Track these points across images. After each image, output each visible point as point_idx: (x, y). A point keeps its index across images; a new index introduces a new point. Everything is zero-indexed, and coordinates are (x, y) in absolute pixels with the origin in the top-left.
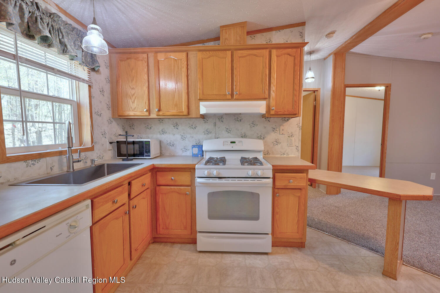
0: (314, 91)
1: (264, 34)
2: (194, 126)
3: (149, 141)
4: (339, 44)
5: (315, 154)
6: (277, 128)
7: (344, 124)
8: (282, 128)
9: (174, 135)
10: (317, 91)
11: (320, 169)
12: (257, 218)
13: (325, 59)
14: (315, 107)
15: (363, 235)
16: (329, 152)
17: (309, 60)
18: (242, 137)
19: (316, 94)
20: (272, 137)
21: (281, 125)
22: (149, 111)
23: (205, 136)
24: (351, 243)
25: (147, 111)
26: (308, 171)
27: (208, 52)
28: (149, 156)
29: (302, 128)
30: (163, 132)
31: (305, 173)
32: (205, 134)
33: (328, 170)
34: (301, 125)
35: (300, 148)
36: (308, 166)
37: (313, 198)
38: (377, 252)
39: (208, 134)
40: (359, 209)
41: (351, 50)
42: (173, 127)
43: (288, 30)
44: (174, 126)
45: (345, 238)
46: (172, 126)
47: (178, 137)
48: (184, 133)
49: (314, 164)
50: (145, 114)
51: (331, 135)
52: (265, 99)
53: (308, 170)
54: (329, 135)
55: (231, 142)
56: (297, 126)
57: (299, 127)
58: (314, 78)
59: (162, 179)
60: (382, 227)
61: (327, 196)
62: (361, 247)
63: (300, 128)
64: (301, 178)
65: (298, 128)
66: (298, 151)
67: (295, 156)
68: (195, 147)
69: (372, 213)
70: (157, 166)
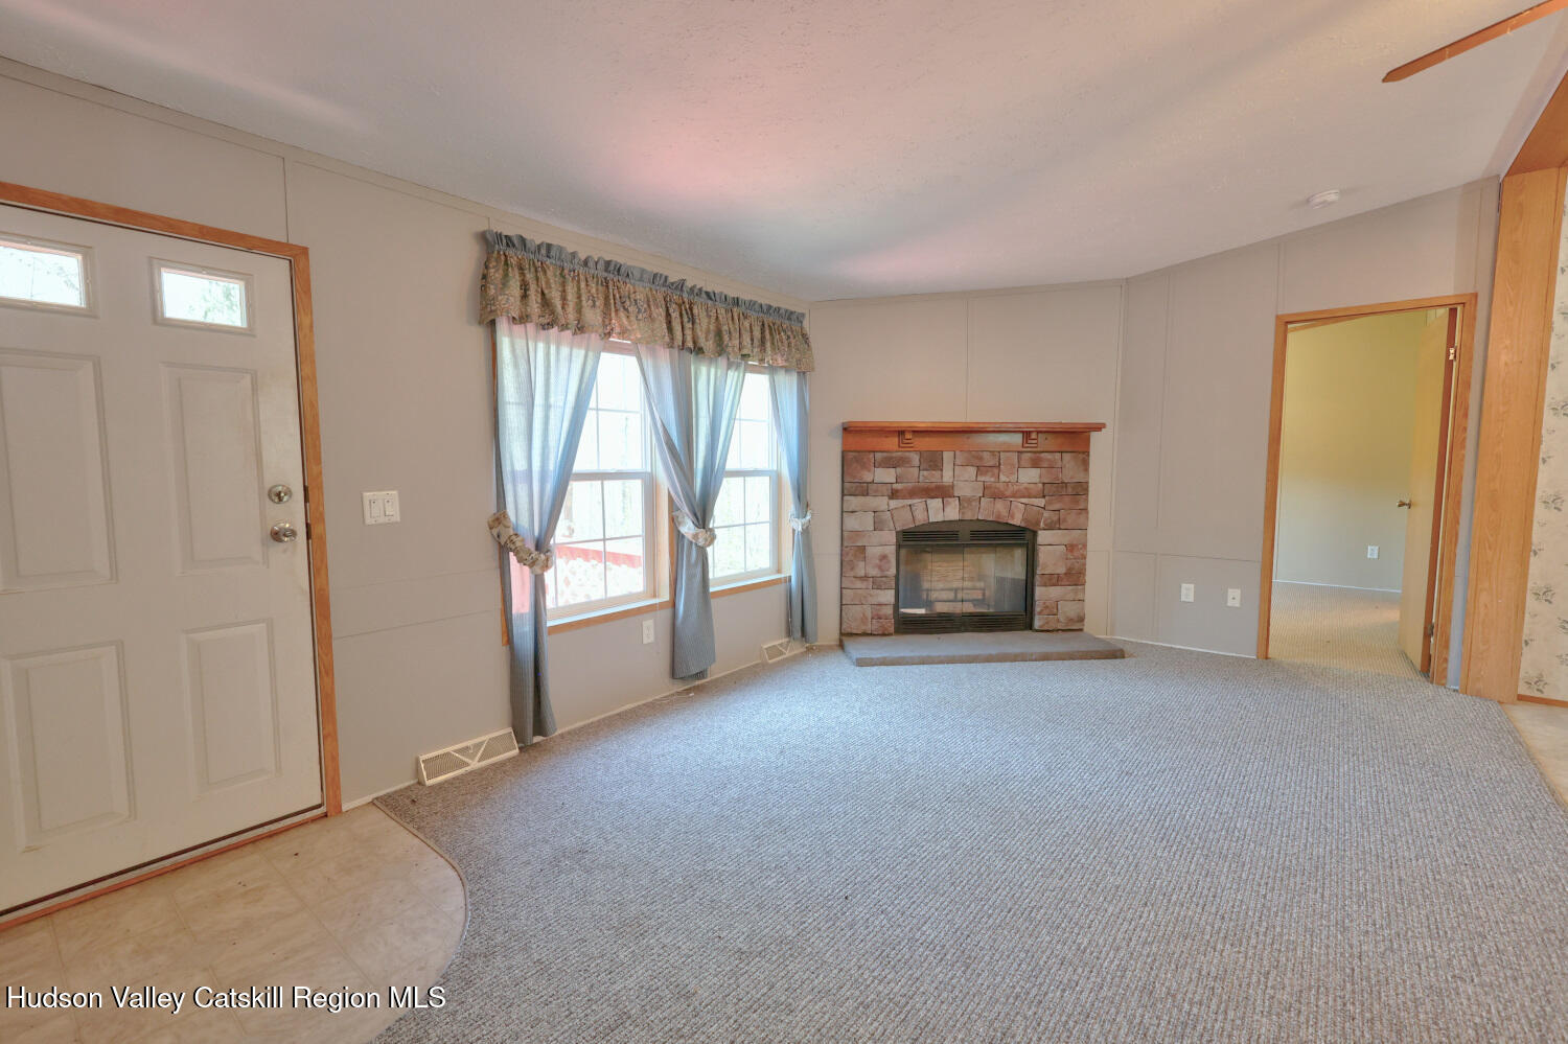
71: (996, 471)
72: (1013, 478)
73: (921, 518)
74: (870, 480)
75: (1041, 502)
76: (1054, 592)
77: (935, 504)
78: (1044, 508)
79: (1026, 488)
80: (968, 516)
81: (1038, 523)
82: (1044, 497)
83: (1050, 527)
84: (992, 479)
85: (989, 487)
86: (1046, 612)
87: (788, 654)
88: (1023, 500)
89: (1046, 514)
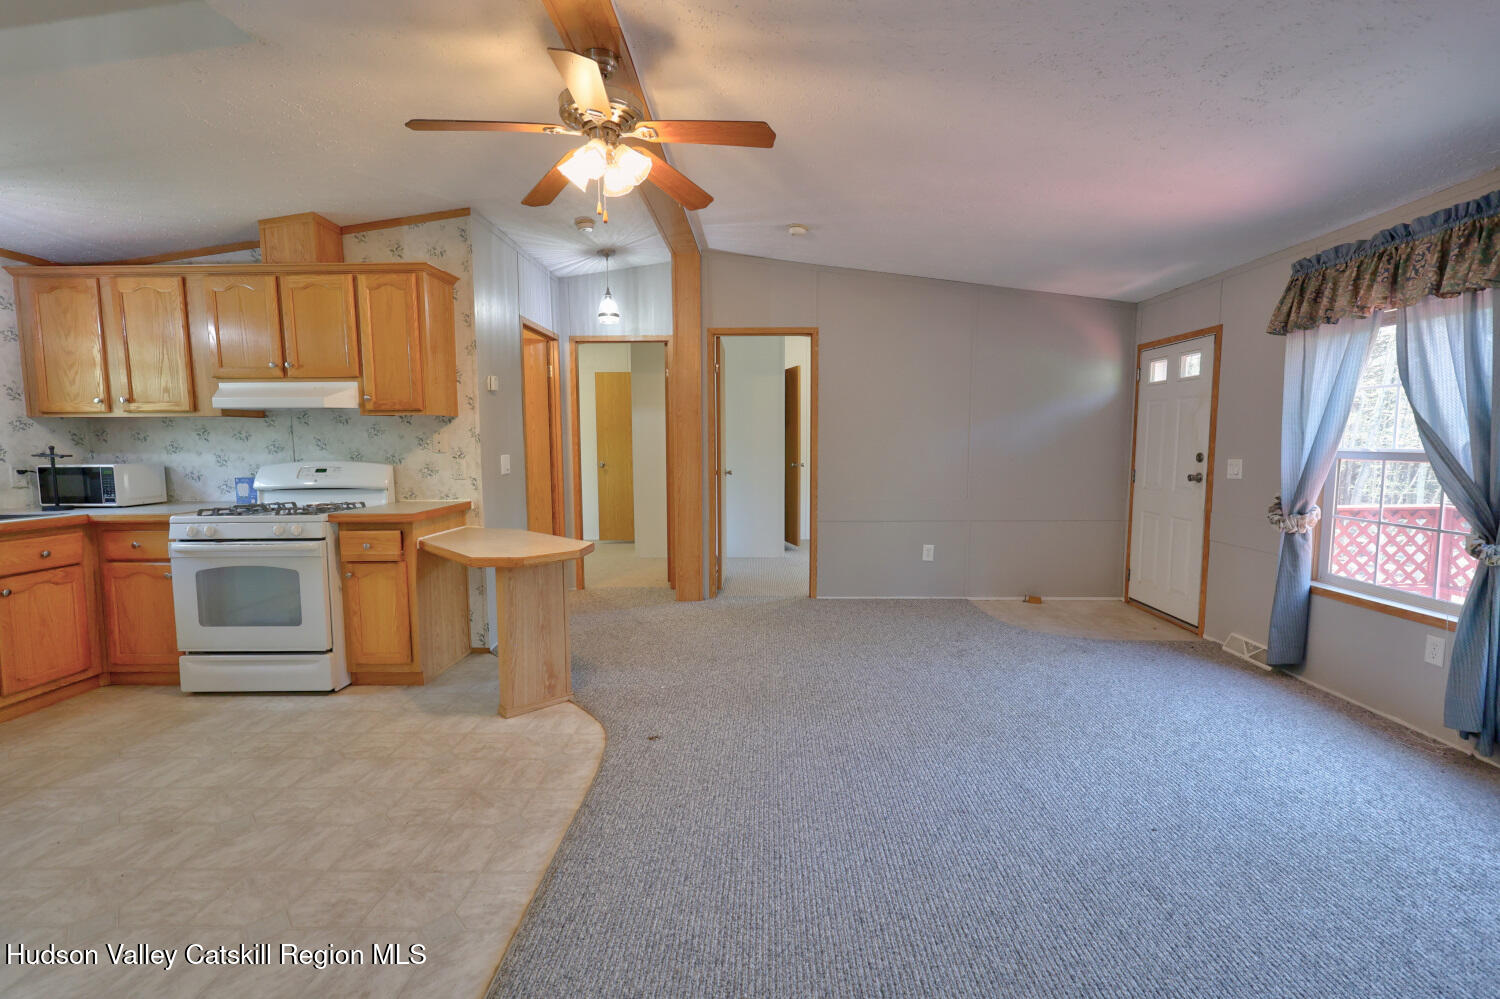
1: (386, 231)
2: (244, 435)
3: (112, 469)
6: (427, 438)
8: (436, 437)
9: (199, 454)
12: (296, 621)
18: (352, 458)
20: (416, 459)
21: (435, 432)
22: (108, 401)
23: (270, 457)
25: (101, 401)
27: (224, 278)
28: (113, 501)
30: (175, 448)
32: (269, 453)
34: (477, 431)
35: (480, 483)
39: (276, 452)
42: (197, 437)
43: (435, 225)
44: (199, 435)
46: (194, 434)
47: (209, 458)
48: (222, 450)
50: (98, 410)
52: (353, 378)
55: (318, 471)
59: (116, 547)
63: (477, 438)
64: (388, 540)
65: (473, 439)
66: (477, 489)
68: (243, 482)
70: (96, 519)
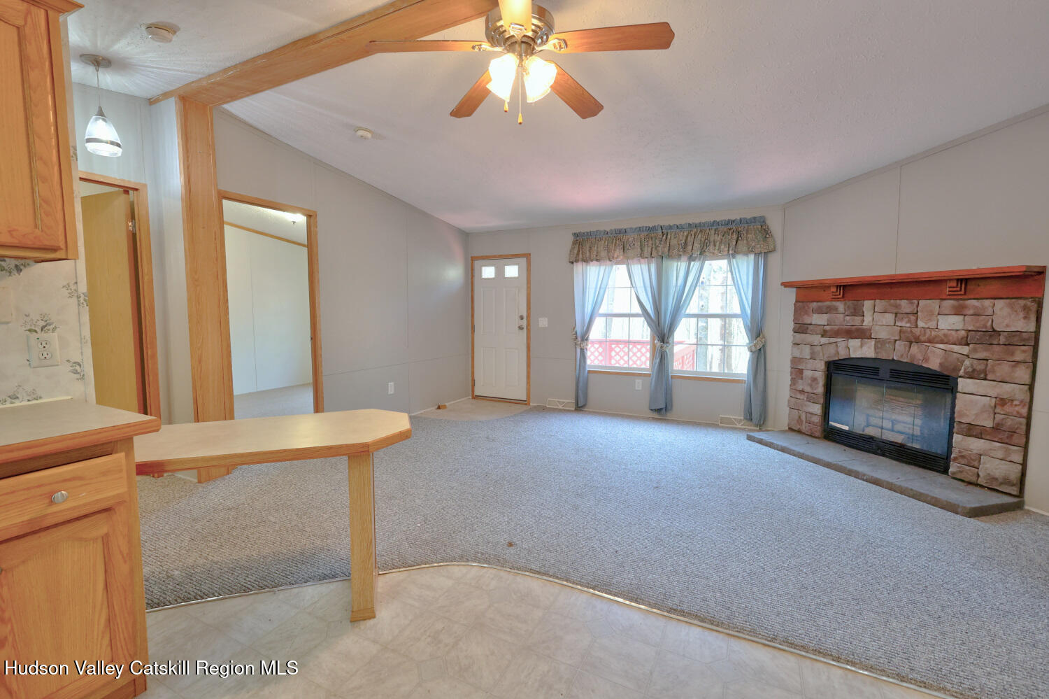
0: (126, 190)
4: (192, 73)
5: (150, 378)
7: (227, 291)
10: (137, 190)
11: (170, 422)
13: (152, 102)
14: (133, 239)
15: (302, 554)
16: (193, 368)
17: (94, 83)
19: (131, 199)
24: (281, 588)
26: (133, 442)
29: (92, 300)
31: (121, 452)
33: (198, 421)
34: (83, 288)
35: (89, 369)
36: (129, 426)
37: (158, 510)
38: (334, 577)
40: (285, 492)
41: (226, 106)
45: (264, 583)
49: (151, 415)
51: (195, 319)
53: (132, 438)
54: (190, 322)
56: (66, 292)
57: (78, 297)
58: (118, 145)
60: (334, 514)
61: (200, 489)
62: (304, 584)
63: (82, 300)
64: (104, 474)
65: (74, 300)
66: (82, 378)
67: (70, 397)
69: (311, 493)
71: (913, 318)
72: (932, 324)
73: (843, 354)
74: (809, 322)
75: (965, 350)
76: (976, 445)
77: (854, 343)
78: (968, 356)
79: (945, 335)
80: (883, 356)
81: (957, 369)
82: (968, 344)
83: (971, 375)
84: (908, 325)
85: (904, 332)
86: (961, 460)
87: (739, 426)
88: (941, 346)
89: (967, 362)
